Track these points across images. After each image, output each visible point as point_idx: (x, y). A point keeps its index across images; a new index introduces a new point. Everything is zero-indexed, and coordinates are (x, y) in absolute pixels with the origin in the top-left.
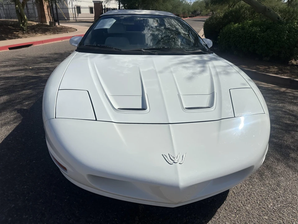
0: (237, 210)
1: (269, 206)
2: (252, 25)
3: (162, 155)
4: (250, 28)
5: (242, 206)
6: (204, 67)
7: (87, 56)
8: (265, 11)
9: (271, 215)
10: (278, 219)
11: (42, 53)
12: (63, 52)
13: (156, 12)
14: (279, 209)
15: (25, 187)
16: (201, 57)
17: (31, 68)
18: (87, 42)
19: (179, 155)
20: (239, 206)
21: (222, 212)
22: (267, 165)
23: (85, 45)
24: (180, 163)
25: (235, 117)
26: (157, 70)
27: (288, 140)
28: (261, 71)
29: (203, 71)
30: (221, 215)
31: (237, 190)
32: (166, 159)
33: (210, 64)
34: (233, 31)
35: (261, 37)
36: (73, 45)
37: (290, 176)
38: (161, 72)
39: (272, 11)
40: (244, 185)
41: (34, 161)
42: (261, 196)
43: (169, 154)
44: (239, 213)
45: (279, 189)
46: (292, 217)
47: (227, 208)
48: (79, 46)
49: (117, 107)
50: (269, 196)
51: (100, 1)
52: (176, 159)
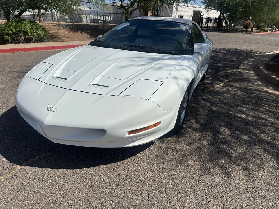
19: (56, 107)
24: (52, 111)
25: (118, 96)
26: (107, 59)
29: (143, 65)
33: (159, 62)
43: (52, 105)
49: (55, 76)
50: (149, 174)
51: (199, 11)
52: (52, 109)
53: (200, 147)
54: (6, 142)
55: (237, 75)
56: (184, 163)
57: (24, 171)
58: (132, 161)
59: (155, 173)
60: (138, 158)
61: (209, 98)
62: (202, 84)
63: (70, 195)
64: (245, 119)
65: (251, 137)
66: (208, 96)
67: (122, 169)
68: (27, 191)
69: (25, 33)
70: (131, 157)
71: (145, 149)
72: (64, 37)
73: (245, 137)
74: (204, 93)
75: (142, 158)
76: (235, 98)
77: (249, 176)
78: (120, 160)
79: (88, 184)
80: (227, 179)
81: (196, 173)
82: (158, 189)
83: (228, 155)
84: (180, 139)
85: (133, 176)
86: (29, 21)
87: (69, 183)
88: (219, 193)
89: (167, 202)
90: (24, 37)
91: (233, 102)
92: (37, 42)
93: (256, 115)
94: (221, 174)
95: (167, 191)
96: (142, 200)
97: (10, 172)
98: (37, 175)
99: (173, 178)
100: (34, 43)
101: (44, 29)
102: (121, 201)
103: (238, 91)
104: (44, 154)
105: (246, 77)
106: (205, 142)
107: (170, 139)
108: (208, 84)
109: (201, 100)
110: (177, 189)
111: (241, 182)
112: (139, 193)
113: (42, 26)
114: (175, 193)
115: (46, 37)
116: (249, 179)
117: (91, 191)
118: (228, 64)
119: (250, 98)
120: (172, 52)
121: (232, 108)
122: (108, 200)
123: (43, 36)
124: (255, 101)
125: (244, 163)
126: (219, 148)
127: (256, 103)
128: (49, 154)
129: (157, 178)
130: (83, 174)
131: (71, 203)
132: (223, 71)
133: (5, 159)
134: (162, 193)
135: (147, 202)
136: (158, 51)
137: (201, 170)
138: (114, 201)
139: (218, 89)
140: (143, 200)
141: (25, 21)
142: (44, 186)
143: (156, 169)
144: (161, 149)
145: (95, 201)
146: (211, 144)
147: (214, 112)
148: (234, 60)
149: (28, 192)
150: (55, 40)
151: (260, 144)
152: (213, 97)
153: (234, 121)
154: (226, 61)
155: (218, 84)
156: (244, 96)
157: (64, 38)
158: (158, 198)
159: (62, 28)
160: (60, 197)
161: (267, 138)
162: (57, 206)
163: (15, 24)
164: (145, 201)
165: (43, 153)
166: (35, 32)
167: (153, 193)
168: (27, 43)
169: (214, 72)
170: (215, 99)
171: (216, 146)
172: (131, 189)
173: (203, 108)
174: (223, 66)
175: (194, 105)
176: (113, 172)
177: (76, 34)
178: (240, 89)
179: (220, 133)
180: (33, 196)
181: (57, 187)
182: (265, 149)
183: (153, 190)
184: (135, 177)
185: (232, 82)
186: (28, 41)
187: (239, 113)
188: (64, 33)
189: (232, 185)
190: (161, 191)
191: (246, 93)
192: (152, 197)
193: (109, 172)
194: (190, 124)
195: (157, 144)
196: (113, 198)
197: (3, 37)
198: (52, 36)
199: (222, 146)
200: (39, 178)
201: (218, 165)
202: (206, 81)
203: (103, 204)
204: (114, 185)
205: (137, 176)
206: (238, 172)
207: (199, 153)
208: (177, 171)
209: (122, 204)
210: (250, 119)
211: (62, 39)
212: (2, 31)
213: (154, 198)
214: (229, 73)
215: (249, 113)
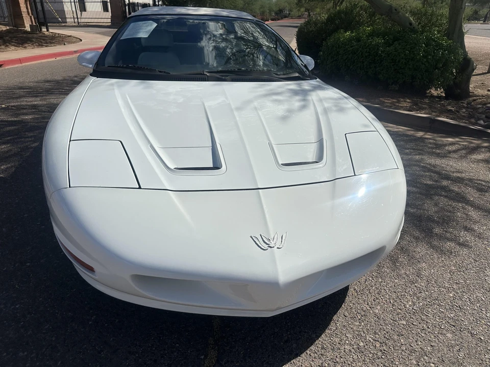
0: (362, 316)
1: (407, 306)
2: (372, 35)
3: (251, 237)
4: (369, 39)
5: (369, 309)
6: (304, 100)
7: (112, 85)
8: (391, 12)
9: (411, 318)
10: (420, 324)
11: (21, 81)
12: (61, 78)
13: (224, 11)
14: (422, 309)
15: (17, 307)
16: (299, 84)
17: (3, 106)
18: (109, 60)
19: (276, 236)
20: (365, 309)
21: (339, 319)
22: (401, 248)
23: (106, 66)
24: (278, 248)
25: (355, 175)
26: (233, 107)
27: (430, 208)
28: (387, 106)
29: (304, 107)
30: (338, 325)
31: (360, 287)
32: (257, 242)
33: (314, 96)
34: (343, 44)
35: (385, 54)
36: (84, 66)
37: (434, 261)
38: (238, 109)
39: (400, 13)
40: (370, 279)
41: (28, 264)
42: (395, 292)
43: (261, 235)
44: (365, 320)
45: (420, 281)
46: (439, 319)
47: (347, 314)
48: (96, 67)
49: (172, 167)
52: (273, 242)
83: (434, 221)
94: (462, 249)
96: (454, 335)
102: (439, 355)
104: (206, 357)
137: (441, 255)
161: (431, 183)
165: (203, 357)
182: (447, 197)
193: (360, 322)
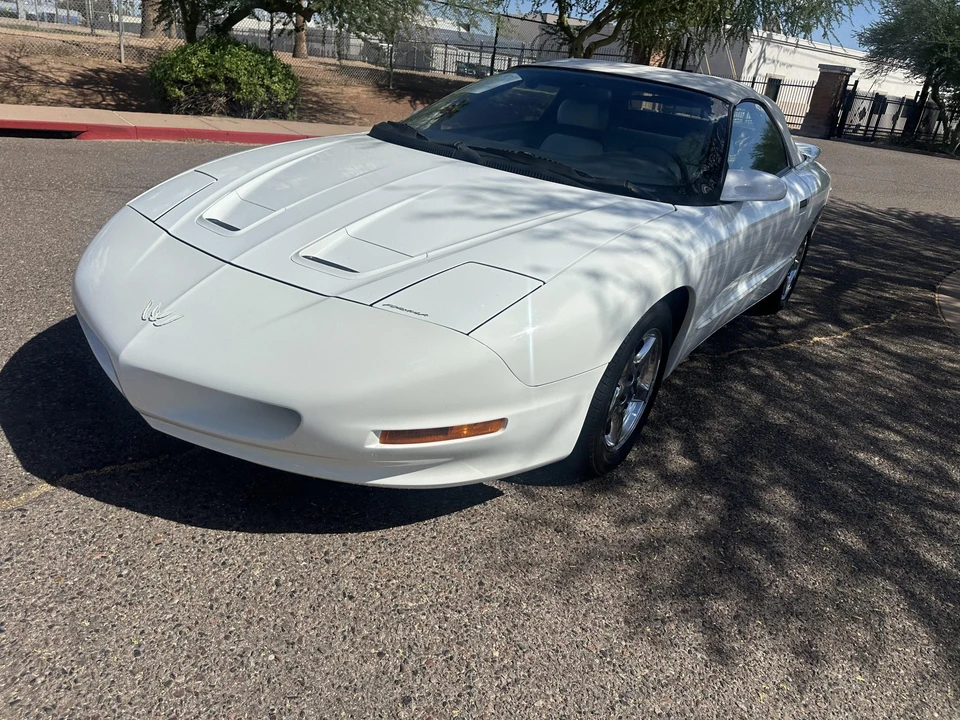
24: (154, 324)
25: (369, 305)
32: (147, 309)
50: (438, 593)
51: (843, 69)
52: (157, 316)
53: (658, 540)
54: (40, 404)
55: (915, 312)
56: (577, 584)
57: (51, 502)
58: (396, 540)
59: (460, 596)
60: (423, 535)
61: (769, 376)
62: (765, 324)
63: (153, 606)
64: (880, 475)
65: (872, 543)
66: (770, 369)
67: (353, 558)
68: (34, 563)
69: (232, 84)
70: (399, 525)
71: (460, 510)
72: (354, 111)
73: (851, 539)
74: (759, 357)
75: (434, 537)
76: (872, 394)
77: (804, 682)
78: (357, 529)
79: (222, 583)
80: (711, 674)
81: (607, 626)
82: (445, 653)
83: (754, 590)
84: (599, 498)
85: (378, 590)
86: (248, 48)
87: (167, 568)
88: (659, 715)
89: (458, 702)
90: (226, 96)
91: (857, 406)
92: (264, 118)
93: (931, 465)
94: (696, 650)
95: (473, 665)
96: (375, 673)
97: (11, 497)
98: (84, 522)
99: (515, 626)
100: (255, 118)
101: (292, 77)
102: (304, 661)
103: (893, 368)
104: (131, 462)
105: (949, 323)
106: (685, 527)
107: (560, 493)
108: (788, 326)
109: (736, 378)
110: (512, 667)
111: (763, 696)
112: (373, 651)
113: (286, 67)
114: (497, 678)
115: (294, 105)
116: (800, 692)
117: (224, 606)
118: (894, 269)
119: (933, 400)
120: (630, 186)
121: (844, 424)
122: (263, 650)
123: (284, 98)
124: (950, 416)
125: (806, 630)
126: (728, 558)
127: (948, 424)
128: (147, 464)
129: (459, 612)
130: (221, 549)
131: (143, 632)
132: (864, 291)
133: (12, 456)
134: (453, 668)
135: (389, 686)
136: (578, 177)
137: (627, 622)
138: (282, 656)
139: (818, 349)
140: (377, 677)
141: (237, 44)
142: (90, 559)
143: (468, 584)
144: (516, 520)
145: (219, 643)
146: (707, 537)
147: (769, 427)
148: (927, 258)
149: (35, 567)
150: (324, 117)
151: (900, 573)
152: (785, 373)
153: (832, 471)
154: (893, 257)
155: (827, 335)
156: (910, 392)
157: (352, 115)
158: (434, 681)
159: (354, 81)
160: (120, 604)
161: (936, 560)
162: (97, 631)
163: (204, 53)
164: (384, 683)
165: (130, 459)
166: (262, 86)
167: (420, 660)
168: (232, 116)
169: (828, 290)
170: (793, 385)
171: (721, 550)
172: (353, 629)
173: (734, 407)
174: (873, 273)
175: (703, 391)
176: (318, 561)
177: (394, 104)
178: (905, 362)
179: (757, 505)
180: (43, 585)
181: (125, 572)
182: (913, 595)
183: (427, 649)
184: (384, 593)
185: (886, 334)
186: (236, 109)
187: (863, 449)
188: (357, 97)
189: (721, 699)
190: (455, 659)
191: (927, 380)
192: (415, 673)
193: (305, 560)
194: (659, 454)
195: (510, 499)
196: (284, 646)
197: (166, 90)
198: (315, 102)
199: (747, 553)
200: (85, 532)
201: (702, 617)
202: (784, 317)
203: (241, 656)
204: (303, 603)
205: (393, 593)
206: (769, 656)
207: (645, 561)
208: (538, 606)
209: (303, 671)
210: (898, 475)
211: (348, 118)
212: (165, 71)
213: (419, 676)
214: (886, 299)
215: (907, 454)
